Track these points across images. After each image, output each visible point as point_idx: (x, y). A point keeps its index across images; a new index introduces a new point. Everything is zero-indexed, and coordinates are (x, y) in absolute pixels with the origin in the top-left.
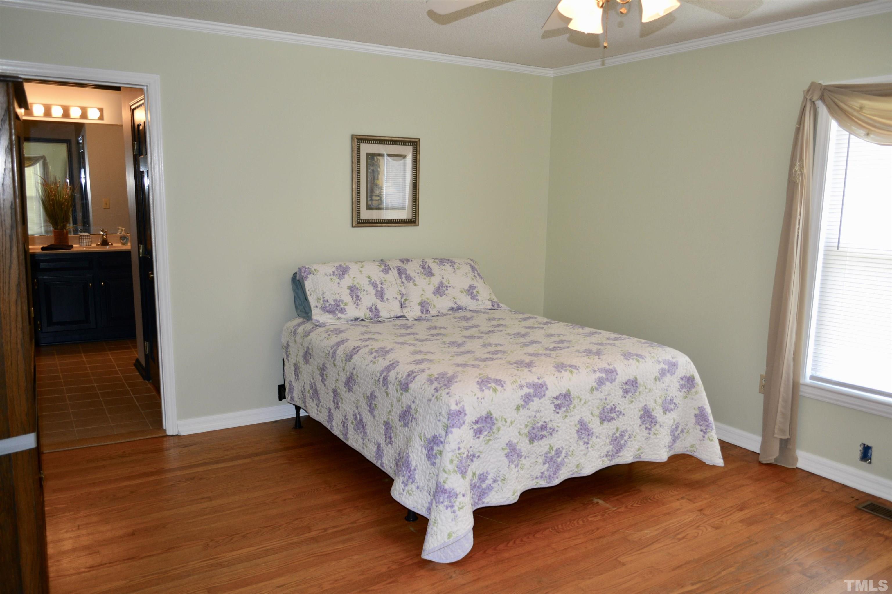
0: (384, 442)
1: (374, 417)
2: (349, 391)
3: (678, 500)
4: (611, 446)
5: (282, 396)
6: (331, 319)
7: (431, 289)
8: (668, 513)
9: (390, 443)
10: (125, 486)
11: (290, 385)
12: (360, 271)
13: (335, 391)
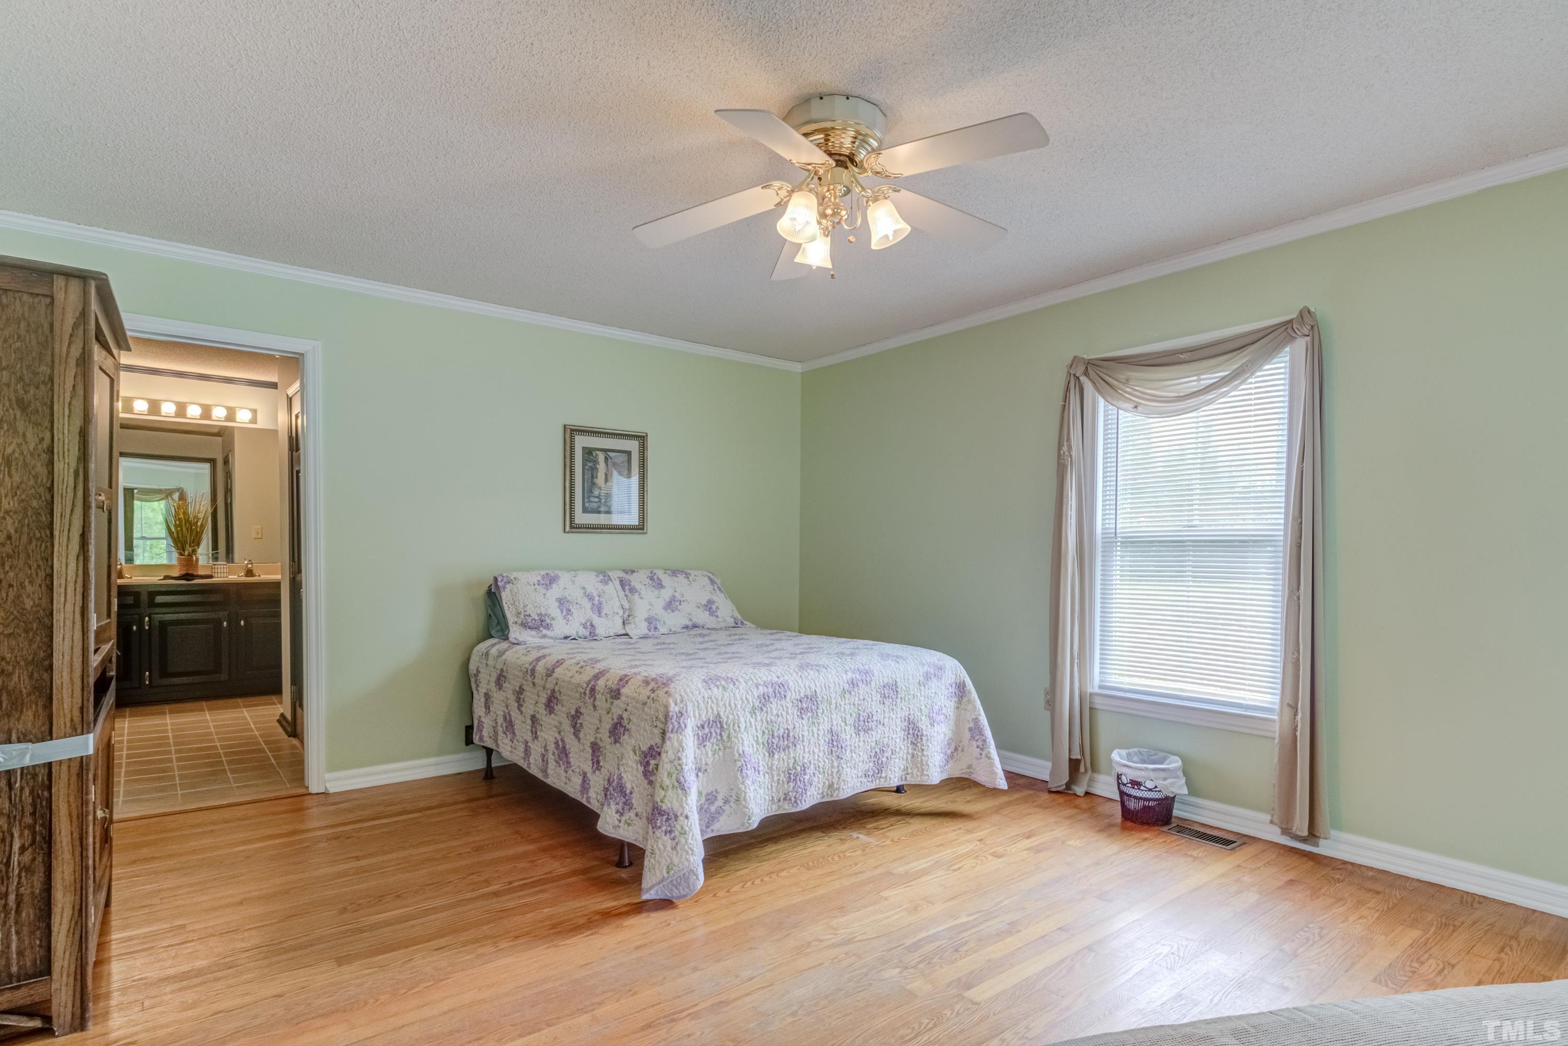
0: (590, 770)
1: (579, 740)
2: (550, 714)
3: (954, 830)
4: (871, 764)
5: (469, 741)
6: (533, 637)
7: (660, 604)
8: (942, 845)
9: (598, 769)
10: (240, 852)
11: (480, 721)
12: (573, 581)
13: (534, 719)
